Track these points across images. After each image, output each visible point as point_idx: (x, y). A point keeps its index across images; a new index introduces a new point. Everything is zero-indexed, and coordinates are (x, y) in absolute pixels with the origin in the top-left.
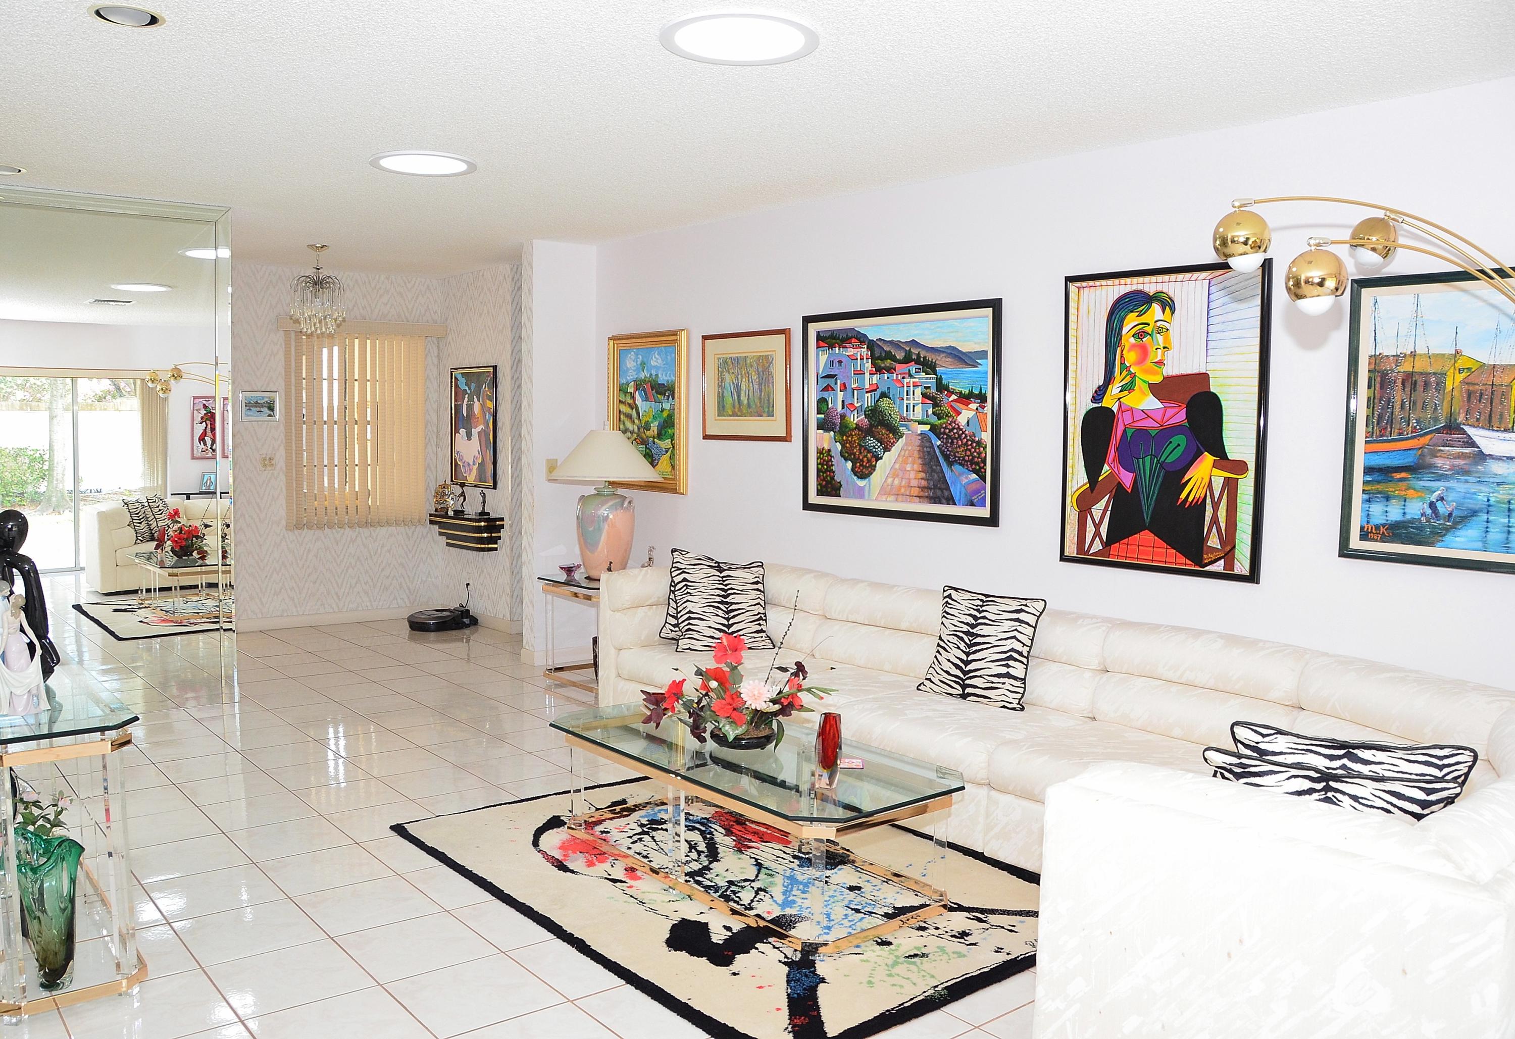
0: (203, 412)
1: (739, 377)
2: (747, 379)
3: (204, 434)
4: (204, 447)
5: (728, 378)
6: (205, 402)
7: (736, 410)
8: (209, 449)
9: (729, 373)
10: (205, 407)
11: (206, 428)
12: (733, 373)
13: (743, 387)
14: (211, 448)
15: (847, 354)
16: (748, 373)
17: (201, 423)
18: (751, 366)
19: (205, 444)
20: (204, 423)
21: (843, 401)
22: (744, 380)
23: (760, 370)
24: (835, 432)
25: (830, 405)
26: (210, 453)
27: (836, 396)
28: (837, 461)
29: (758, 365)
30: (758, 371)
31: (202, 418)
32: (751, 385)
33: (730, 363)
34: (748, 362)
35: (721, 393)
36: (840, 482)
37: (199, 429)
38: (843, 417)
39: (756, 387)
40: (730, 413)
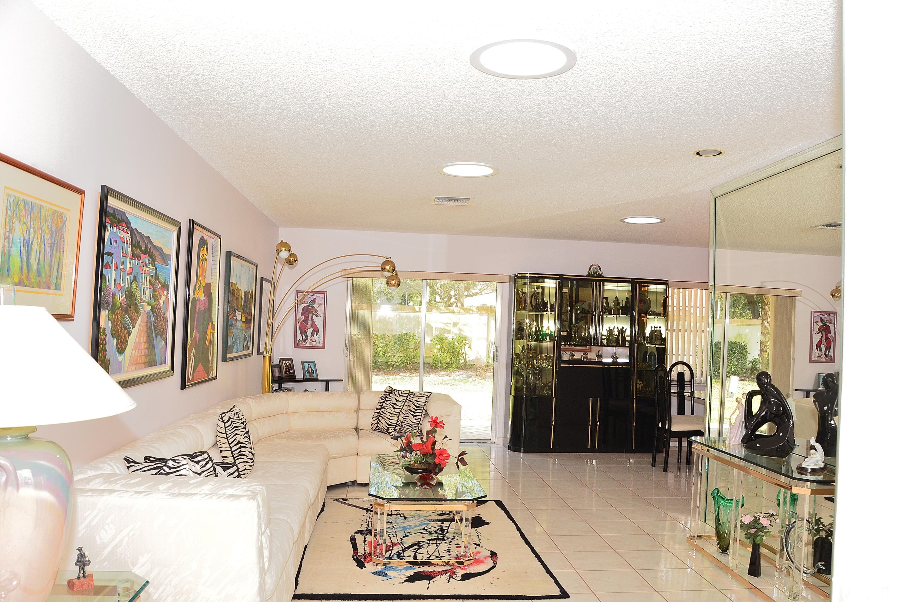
0: (821, 324)
1: (32, 231)
2: (39, 236)
3: (820, 342)
4: (820, 353)
5: (19, 229)
6: (821, 316)
7: (24, 277)
8: (823, 354)
9: (20, 220)
10: (821, 320)
11: (822, 337)
12: (25, 223)
13: (35, 247)
14: (824, 354)
15: (120, 235)
16: (41, 228)
17: (818, 333)
18: (46, 221)
19: (821, 351)
20: (821, 333)
21: (115, 280)
22: (36, 237)
23: (54, 229)
24: (109, 310)
25: (108, 283)
26: (824, 358)
27: (111, 273)
28: (109, 339)
29: (53, 222)
30: (51, 230)
31: (819, 329)
32: (43, 246)
33: (21, 207)
34: (43, 214)
35: (6, 249)
36: (109, 360)
37: (817, 338)
38: (114, 295)
39: (48, 249)
40: (17, 280)
